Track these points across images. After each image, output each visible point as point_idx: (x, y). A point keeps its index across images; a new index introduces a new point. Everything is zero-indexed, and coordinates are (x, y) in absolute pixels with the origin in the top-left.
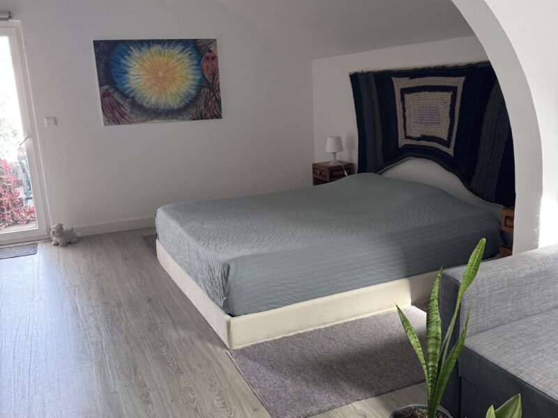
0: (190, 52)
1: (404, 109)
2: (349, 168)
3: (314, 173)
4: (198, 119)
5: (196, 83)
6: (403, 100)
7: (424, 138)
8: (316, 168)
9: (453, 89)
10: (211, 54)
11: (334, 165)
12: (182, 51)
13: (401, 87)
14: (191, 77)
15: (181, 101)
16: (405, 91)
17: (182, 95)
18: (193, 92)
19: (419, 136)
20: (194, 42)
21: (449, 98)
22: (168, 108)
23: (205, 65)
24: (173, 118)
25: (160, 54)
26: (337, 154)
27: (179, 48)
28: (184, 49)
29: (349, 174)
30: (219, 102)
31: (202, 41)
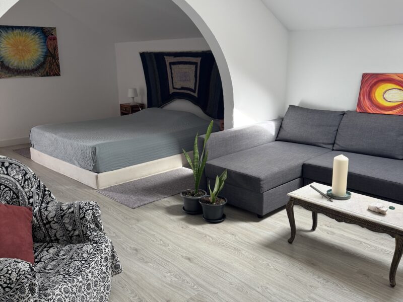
0: (39, 35)
1: (172, 74)
2: (142, 106)
3: (121, 109)
4: (45, 76)
5: (43, 54)
6: (171, 68)
7: (183, 88)
8: (122, 106)
9: (196, 64)
10: (53, 36)
11: (133, 104)
12: (34, 34)
13: (169, 62)
14: (40, 50)
15: (34, 65)
16: (171, 64)
17: (34, 61)
18: (42, 59)
19: (180, 87)
20: (42, 28)
21: (194, 68)
22: (25, 68)
23: (49, 43)
24: (29, 75)
25: (20, 35)
26: (135, 98)
27: (33, 32)
28: (36, 33)
29: (142, 109)
30: (58, 66)
31: (47, 28)
